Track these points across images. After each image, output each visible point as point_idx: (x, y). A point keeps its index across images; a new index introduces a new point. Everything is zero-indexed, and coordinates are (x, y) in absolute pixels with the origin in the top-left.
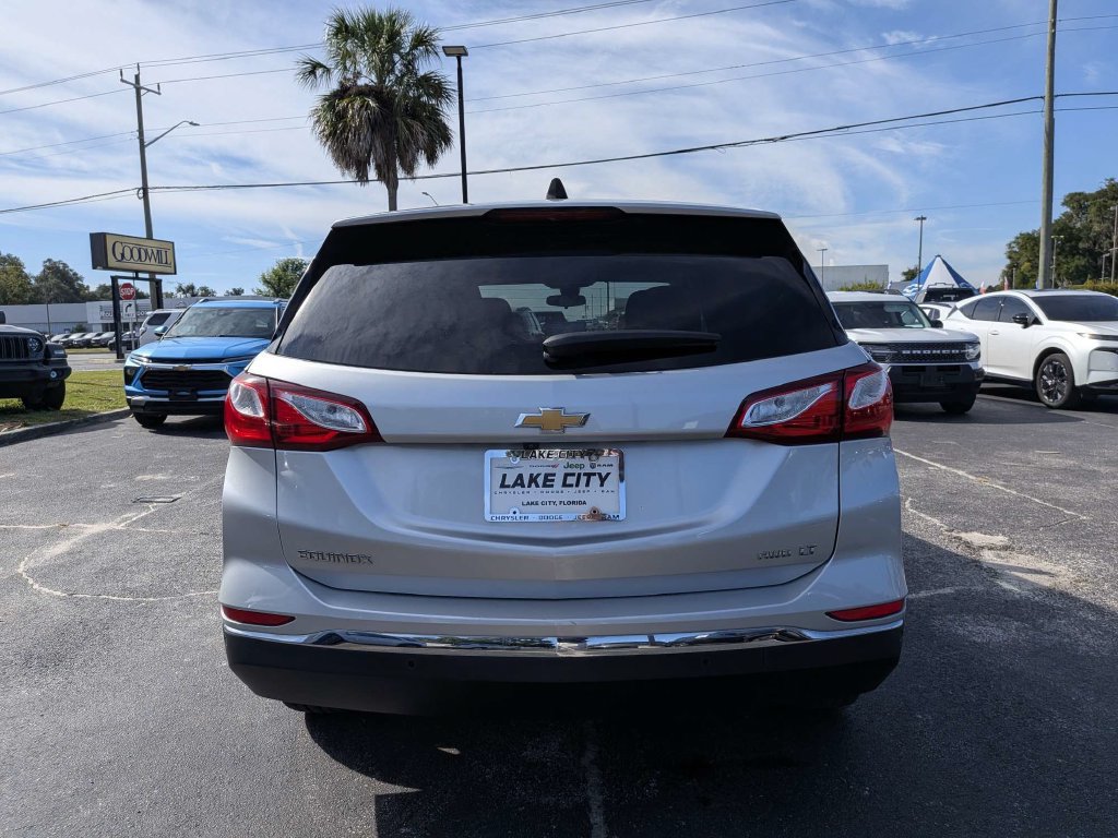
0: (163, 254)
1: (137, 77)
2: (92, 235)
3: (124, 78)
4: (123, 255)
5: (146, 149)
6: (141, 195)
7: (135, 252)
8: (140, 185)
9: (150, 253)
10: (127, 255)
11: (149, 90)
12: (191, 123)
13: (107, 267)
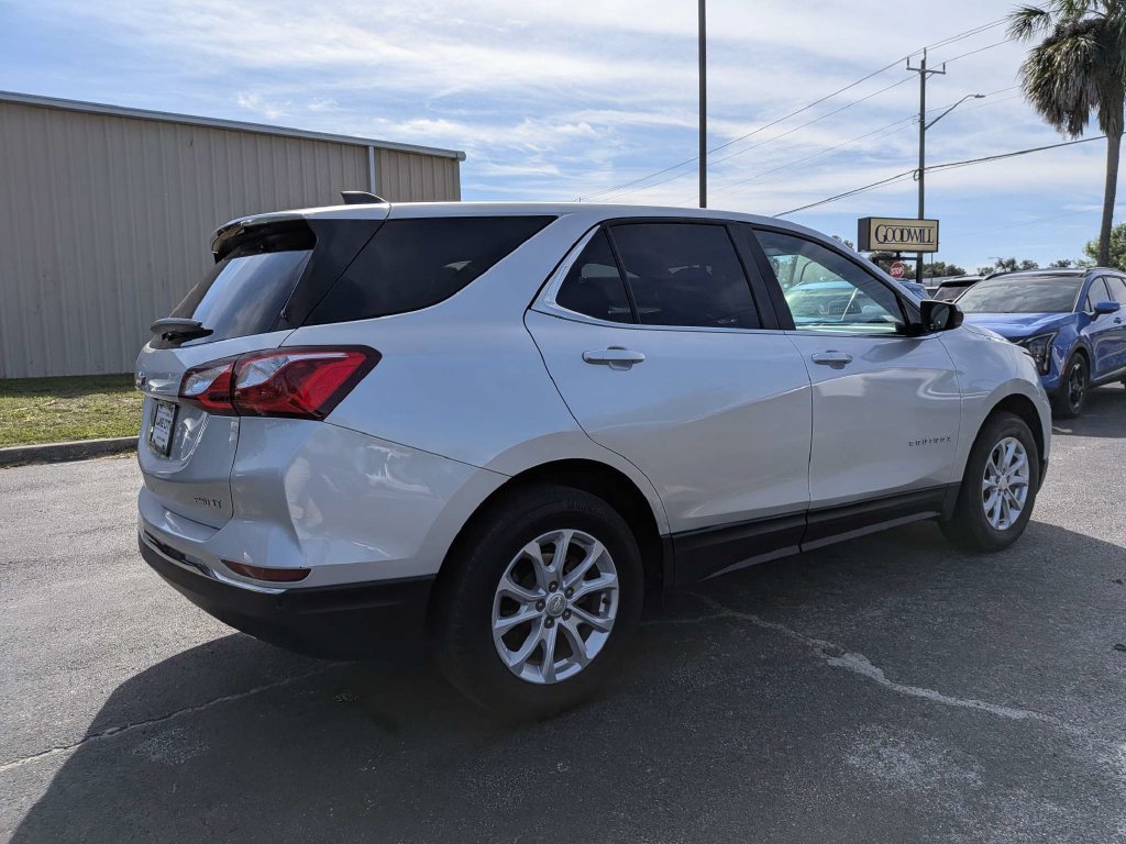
0: (926, 231)
1: (923, 63)
2: (859, 220)
3: (911, 66)
4: (886, 237)
5: (926, 132)
6: (917, 177)
7: (898, 234)
8: (918, 167)
9: (913, 231)
10: (890, 237)
11: (934, 72)
12: (977, 96)
13: (869, 250)
